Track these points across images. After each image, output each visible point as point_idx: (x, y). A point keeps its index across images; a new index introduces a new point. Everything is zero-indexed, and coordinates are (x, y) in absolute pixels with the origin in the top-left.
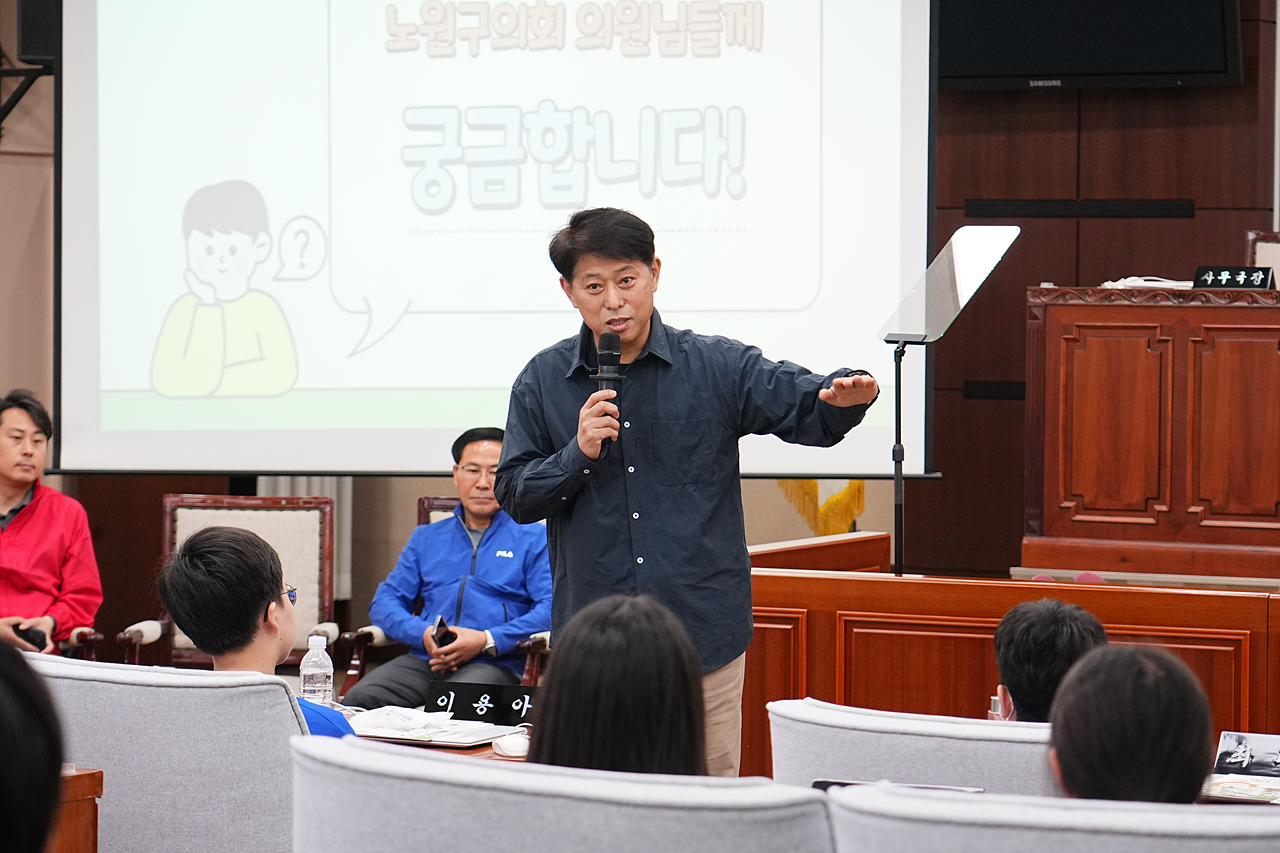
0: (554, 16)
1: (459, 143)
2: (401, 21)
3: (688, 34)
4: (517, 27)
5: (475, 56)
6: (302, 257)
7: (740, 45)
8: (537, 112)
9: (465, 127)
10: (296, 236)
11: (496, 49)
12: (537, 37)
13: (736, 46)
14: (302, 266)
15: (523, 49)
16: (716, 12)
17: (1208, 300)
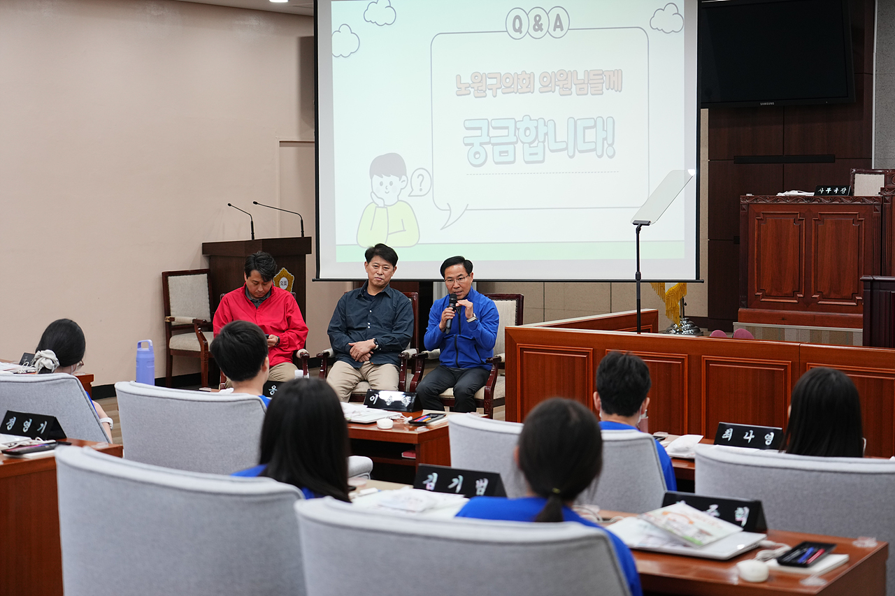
0: (529, 78)
1: (488, 135)
2: (462, 82)
3: (589, 85)
4: (513, 83)
5: (494, 97)
6: (421, 186)
7: (612, 89)
8: (522, 121)
9: (491, 128)
10: (418, 177)
11: (504, 93)
12: (522, 88)
13: (610, 89)
14: (421, 190)
15: (516, 93)
16: (601, 75)
17: (821, 201)
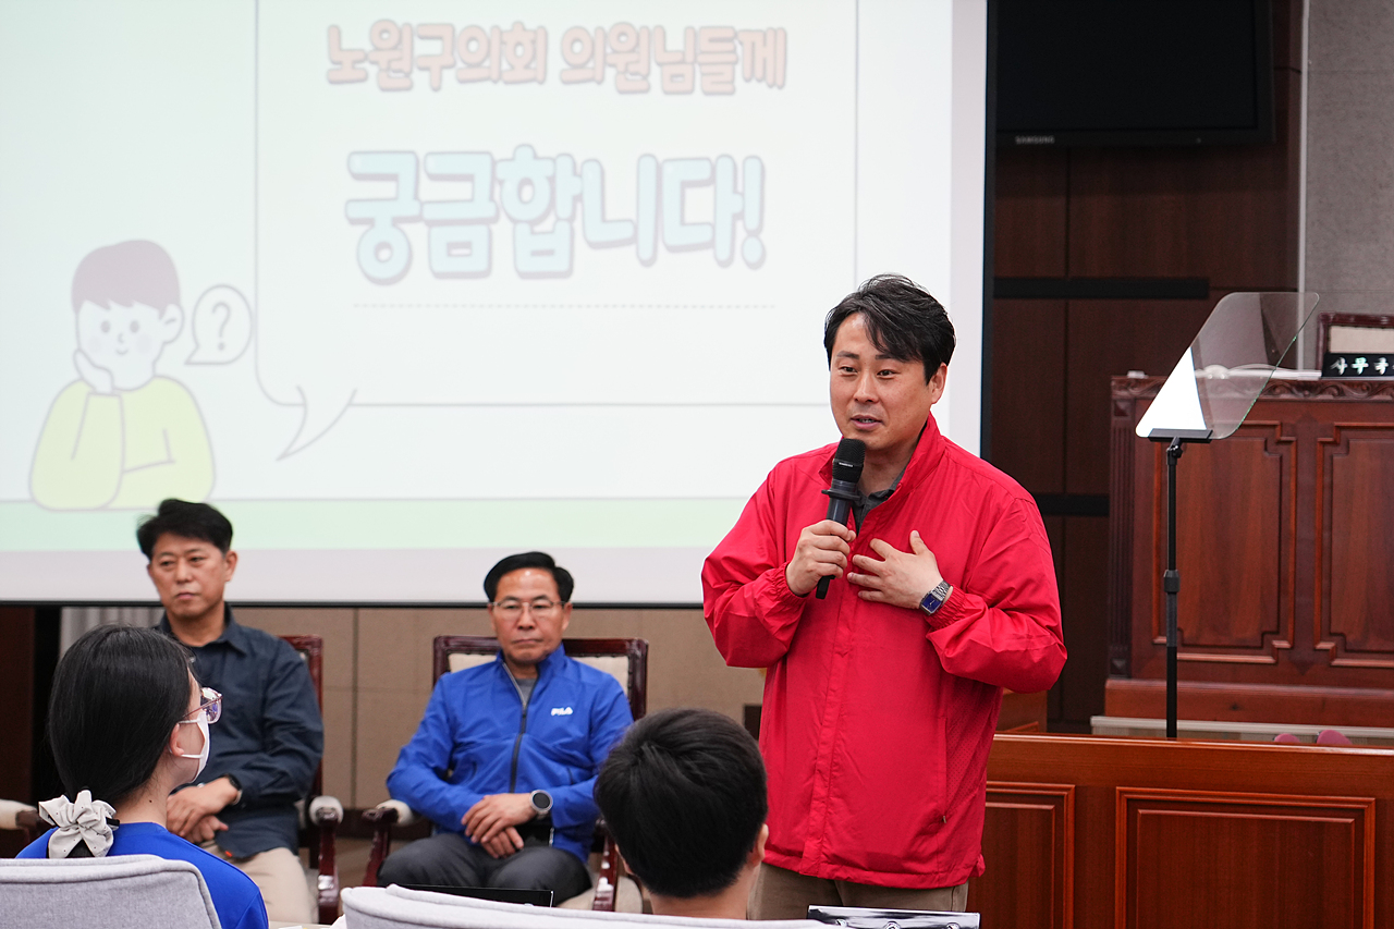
0: (534, 42)
1: (416, 197)
2: (345, 45)
3: (697, 68)
4: (488, 55)
5: (436, 89)
6: (221, 334)
7: (759, 81)
8: (512, 159)
9: (423, 177)
10: (214, 310)
11: (462, 81)
12: (512, 67)
13: (754, 82)
14: (221, 347)
15: (495, 82)
16: (730, 40)
17: (1341, 392)
